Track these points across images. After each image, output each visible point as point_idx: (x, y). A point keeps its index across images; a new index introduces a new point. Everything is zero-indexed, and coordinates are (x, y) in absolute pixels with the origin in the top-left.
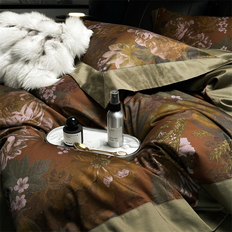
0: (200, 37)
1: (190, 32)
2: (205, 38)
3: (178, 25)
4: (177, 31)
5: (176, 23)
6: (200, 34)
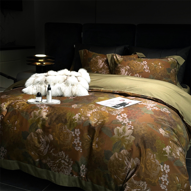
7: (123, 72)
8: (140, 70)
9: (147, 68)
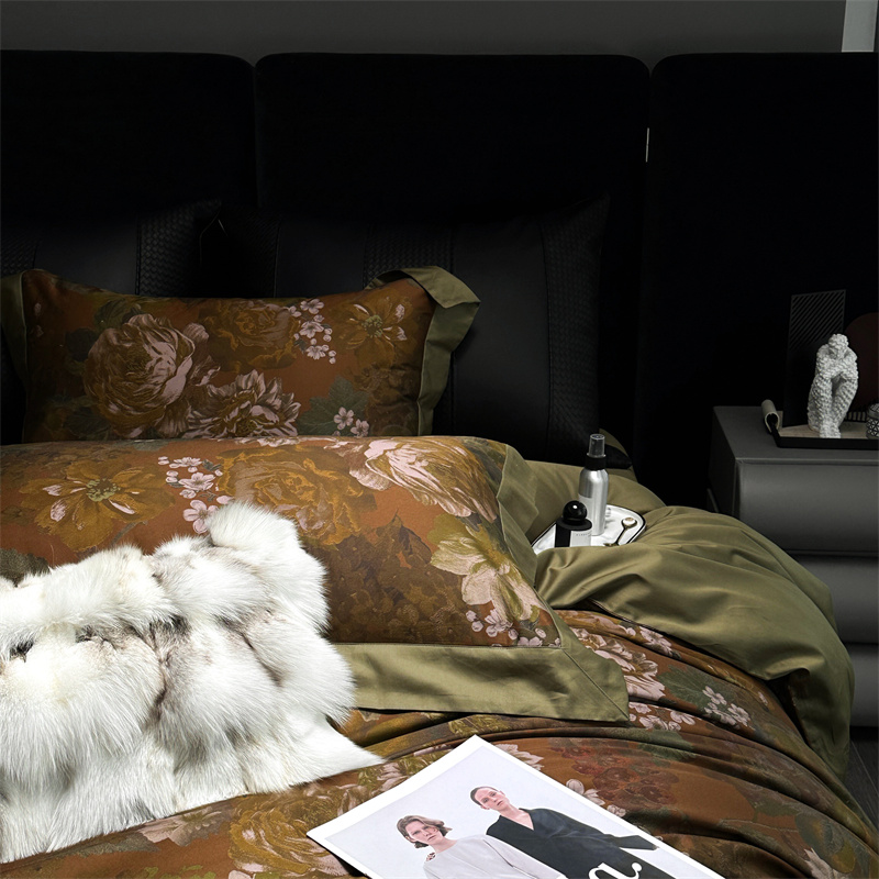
0: (250, 384)
1: (204, 371)
2: (268, 390)
3: (146, 347)
4: (152, 368)
5: (133, 341)
6: (246, 377)
7: (160, 359)
8: (272, 349)
9: (319, 336)
